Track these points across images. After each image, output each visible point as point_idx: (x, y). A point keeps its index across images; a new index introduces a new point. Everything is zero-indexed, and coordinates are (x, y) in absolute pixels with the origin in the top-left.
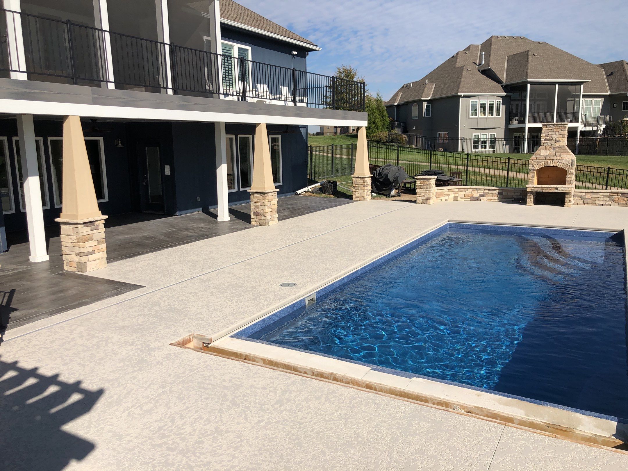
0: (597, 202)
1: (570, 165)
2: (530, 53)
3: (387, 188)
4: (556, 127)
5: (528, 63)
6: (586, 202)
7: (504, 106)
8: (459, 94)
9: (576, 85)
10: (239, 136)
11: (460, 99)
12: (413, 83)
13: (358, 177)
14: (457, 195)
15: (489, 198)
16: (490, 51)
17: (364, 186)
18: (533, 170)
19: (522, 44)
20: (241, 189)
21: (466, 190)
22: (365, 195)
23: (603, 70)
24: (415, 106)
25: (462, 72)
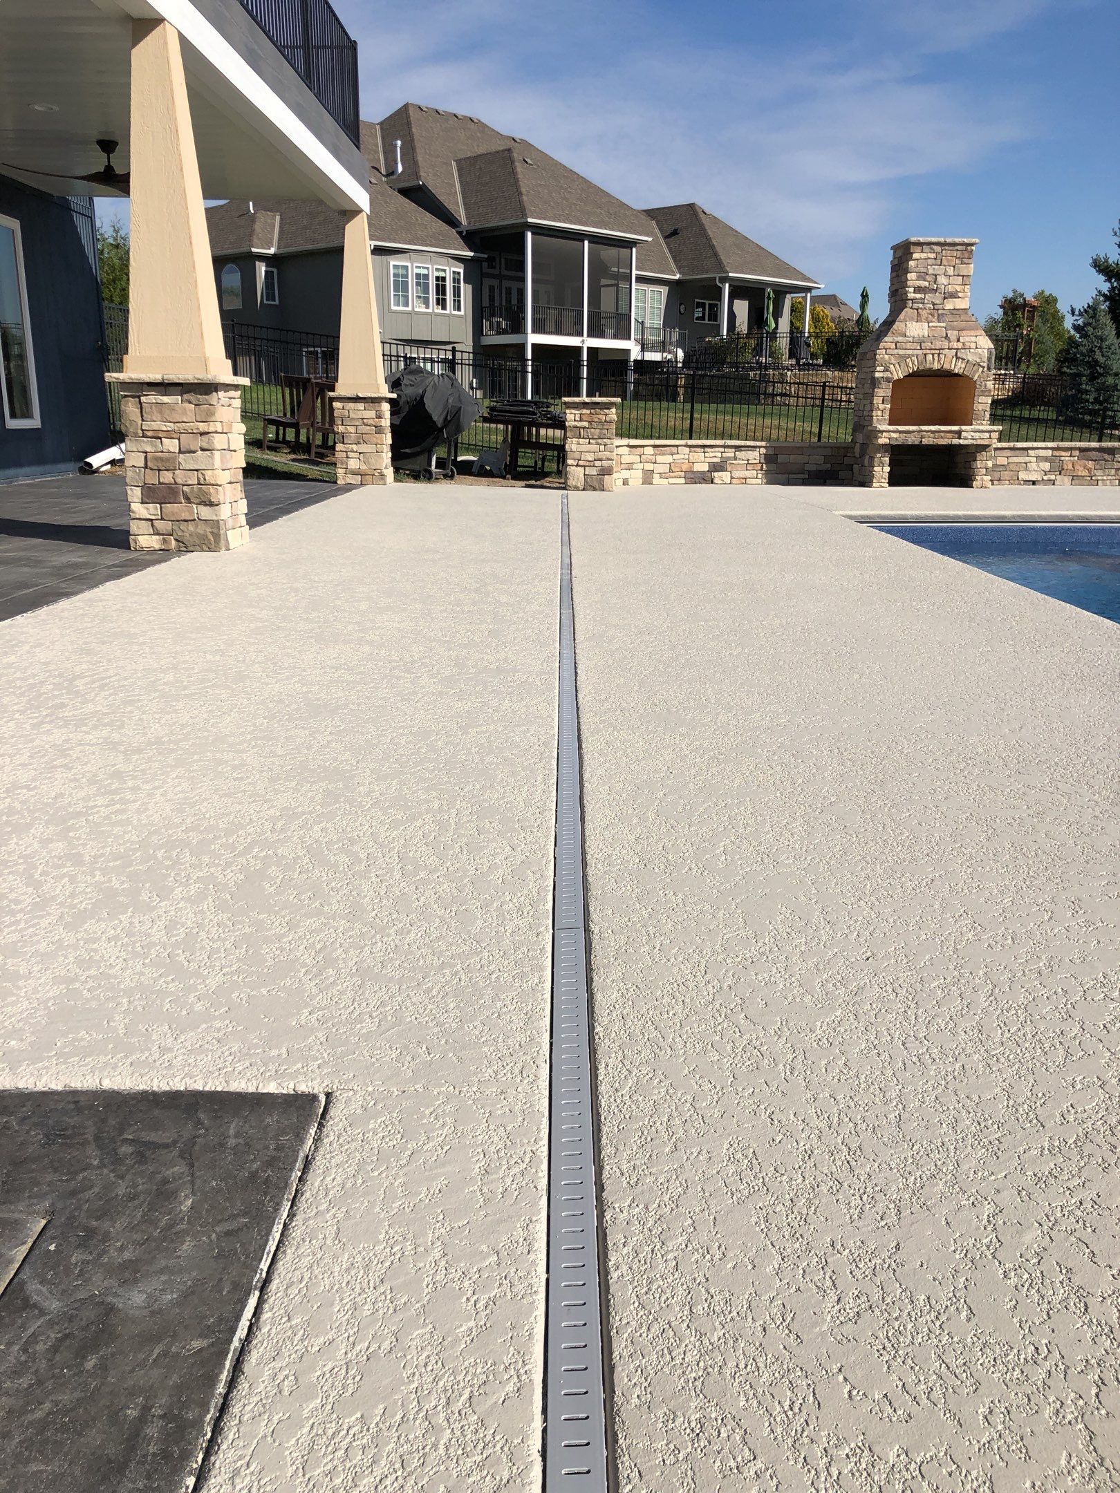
1: (985, 365)
2: (515, 155)
4: (947, 252)
5: (516, 181)
7: (470, 287)
9: (622, 247)
16: (412, 141)
17: (378, 430)
18: (888, 380)
21: (675, 450)
22: (384, 465)
23: (654, 223)
24: (231, 271)
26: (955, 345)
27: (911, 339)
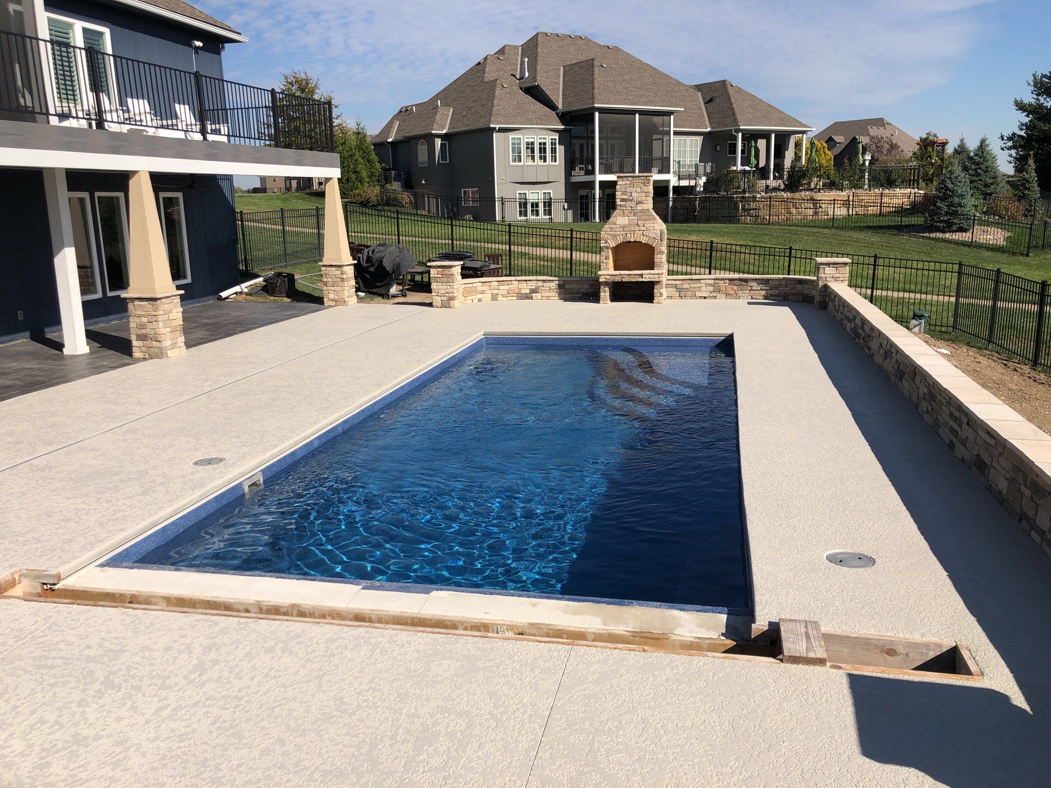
0: (698, 294)
1: (659, 238)
2: (596, 63)
3: (383, 283)
4: (636, 180)
5: (593, 79)
6: (683, 294)
7: (563, 147)
8: (491, 126)
9: (663, 116)
10: (97, 194)
11: (494, 134)
12: (416, 105)
13: (331, 266)
14: (496, 291)
15: (544, 294)
16: (537, 56)
17: (343, 280)
18: (607, 248)
19: (584, 47)
20: (110, 294)
21: (510, 283)
22: (346, 296)
23: (700, 94)
24: (423, 144)
25: (495, 90)
26: (643, 228)
27: (619, 226)
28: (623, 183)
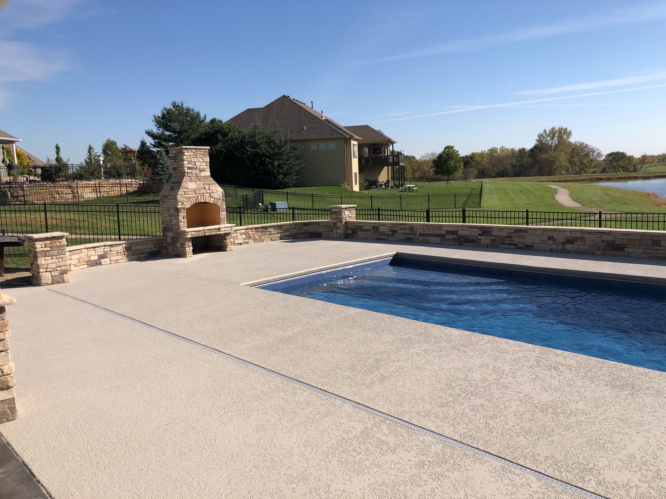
0: (236, 242)
1: (222, 199)
4: (198, 153)
15: (113, 258)
18: (183, 209)
21: (79, 251)
26: (209, 191)
27: (190, 190)
28: (189, 154)
